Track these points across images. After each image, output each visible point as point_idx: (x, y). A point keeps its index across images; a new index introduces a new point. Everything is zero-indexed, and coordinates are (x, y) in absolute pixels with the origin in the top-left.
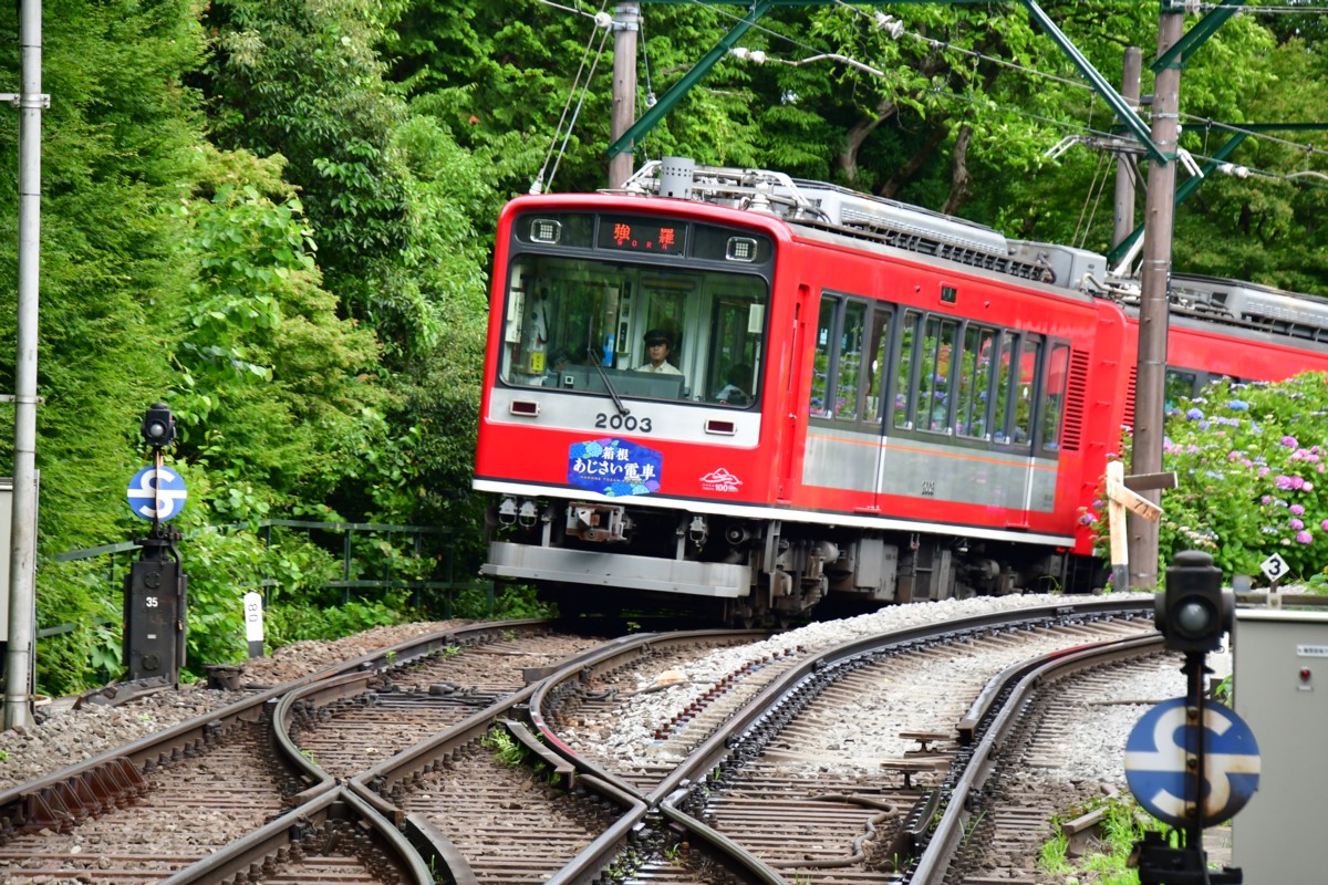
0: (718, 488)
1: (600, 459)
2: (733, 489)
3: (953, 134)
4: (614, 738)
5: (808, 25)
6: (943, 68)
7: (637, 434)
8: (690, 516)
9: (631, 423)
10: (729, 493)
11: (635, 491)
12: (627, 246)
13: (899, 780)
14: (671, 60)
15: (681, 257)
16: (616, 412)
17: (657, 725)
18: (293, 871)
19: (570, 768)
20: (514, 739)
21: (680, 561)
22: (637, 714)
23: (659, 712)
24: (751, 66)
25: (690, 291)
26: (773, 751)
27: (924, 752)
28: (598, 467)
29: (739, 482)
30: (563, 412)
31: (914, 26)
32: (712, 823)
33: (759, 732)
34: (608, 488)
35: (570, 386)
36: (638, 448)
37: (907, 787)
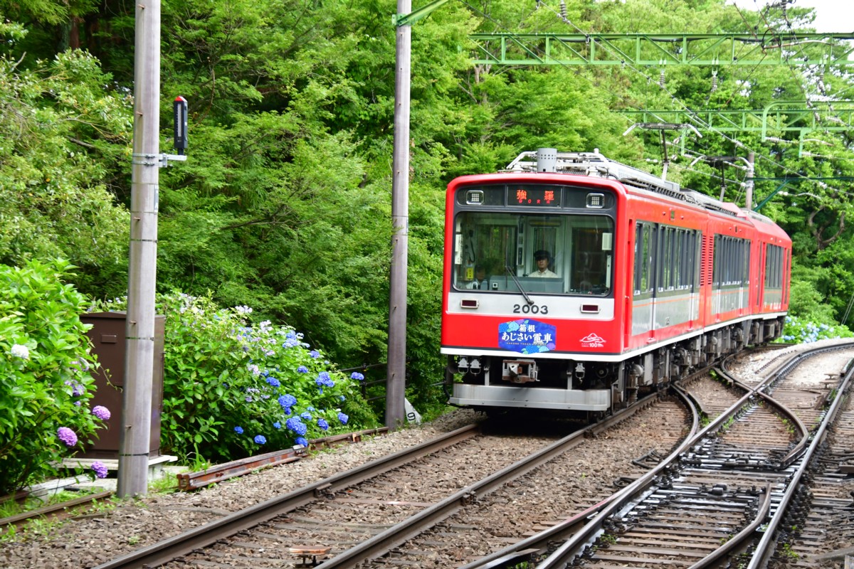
0: (591, 345)
1: (518, 332)
2: (600, 345)
3: (840, 214)
4: (744, 373)
5: (799, 186)
6: (837, 197)
7: (539, 315)
8: (575, 363)
9: (535, 309)
10: (598, 348)
11: (541, 350)
12: (525, 203)
13: (824, 386)
14: (761, 195)
15: (559, 207)
16: (526, 303)
17: (756, 370)
18: (658, 405)
19: (732, 381)
20: (716, 373)
21: (570, 390)
22: (750, 367)
23: (757, 367)
24: (784, 197)
25: (558, 226)
26: (787, 378)
27: (830, 379)
28: (517, 337)
29: (604, 341)
30: (493, 305)
31: (829, 186)
32: (771, 396)
33: (784, 372)
34: (524, 349)
35: (496, 289)
36: (541, 324)
37: (826, 388)
